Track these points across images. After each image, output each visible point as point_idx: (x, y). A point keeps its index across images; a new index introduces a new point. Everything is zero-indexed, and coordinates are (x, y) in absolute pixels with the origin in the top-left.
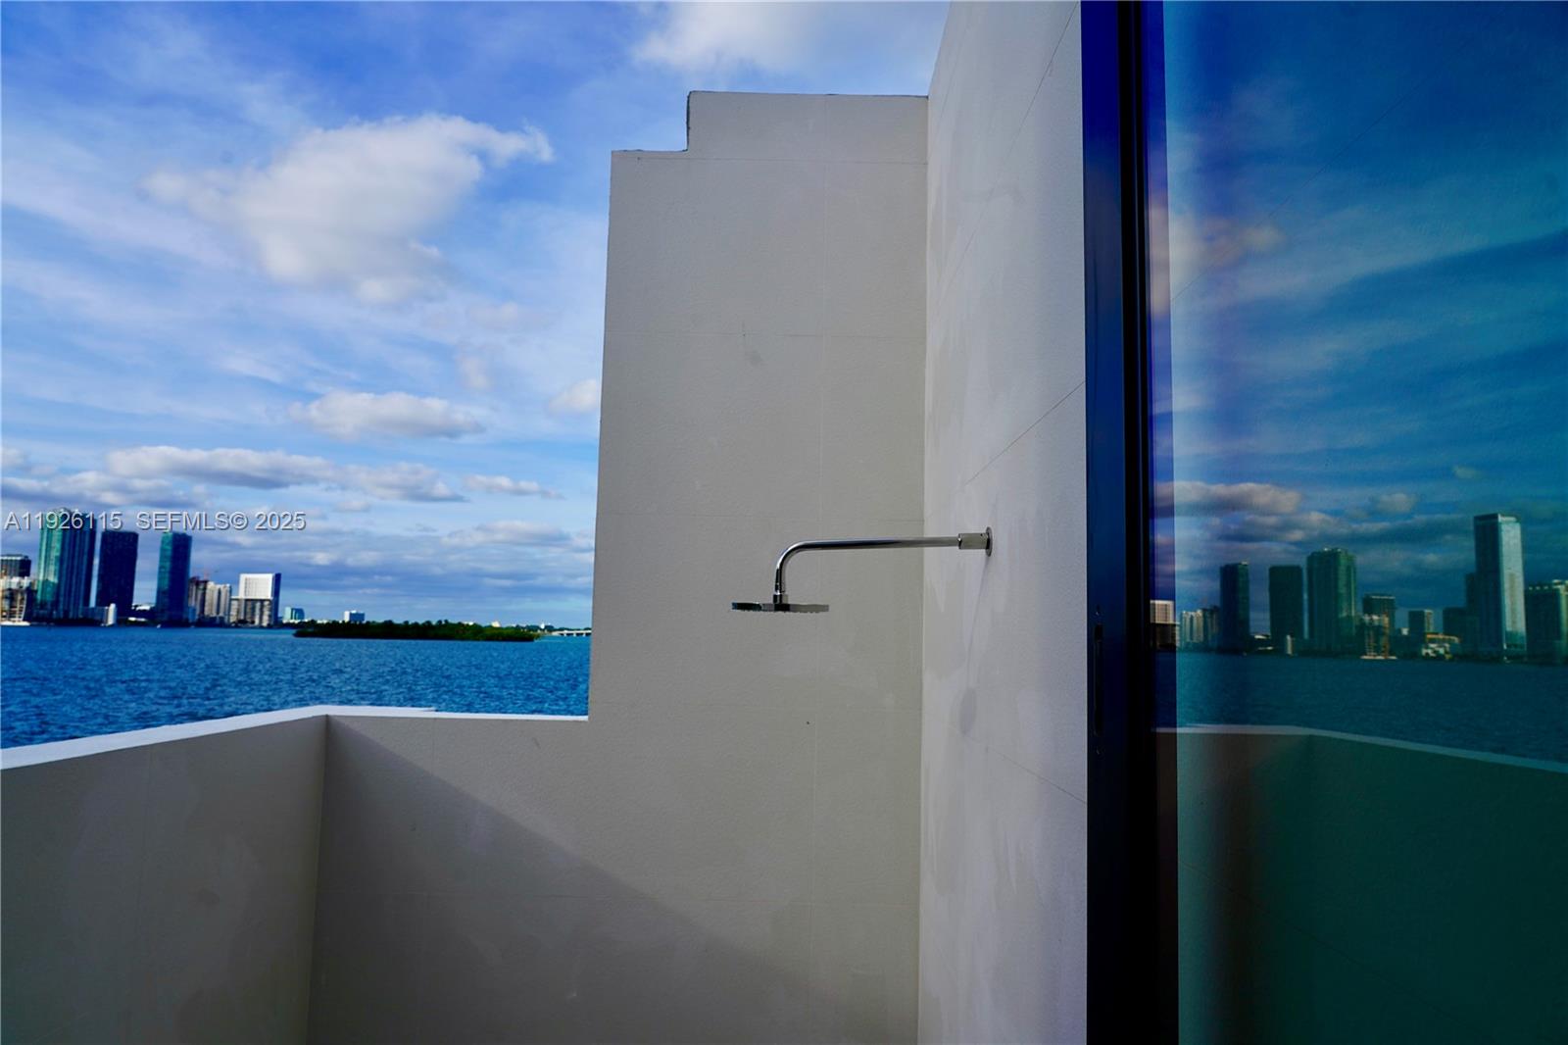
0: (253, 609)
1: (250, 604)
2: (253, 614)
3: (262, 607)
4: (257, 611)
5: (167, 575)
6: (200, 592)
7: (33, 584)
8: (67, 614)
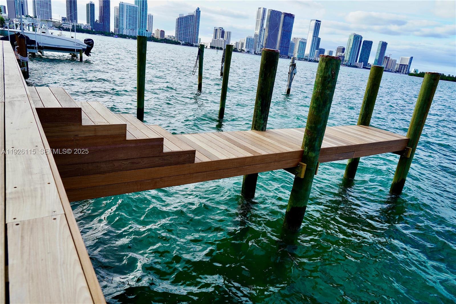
0: (402, 68)
1: (401, 66)
2: (401, 69)
3: (405, 67)
4: (403, 68)
5: (378, 55)
6: (387, 61)
7: (344, 55)
8: (351, 64)
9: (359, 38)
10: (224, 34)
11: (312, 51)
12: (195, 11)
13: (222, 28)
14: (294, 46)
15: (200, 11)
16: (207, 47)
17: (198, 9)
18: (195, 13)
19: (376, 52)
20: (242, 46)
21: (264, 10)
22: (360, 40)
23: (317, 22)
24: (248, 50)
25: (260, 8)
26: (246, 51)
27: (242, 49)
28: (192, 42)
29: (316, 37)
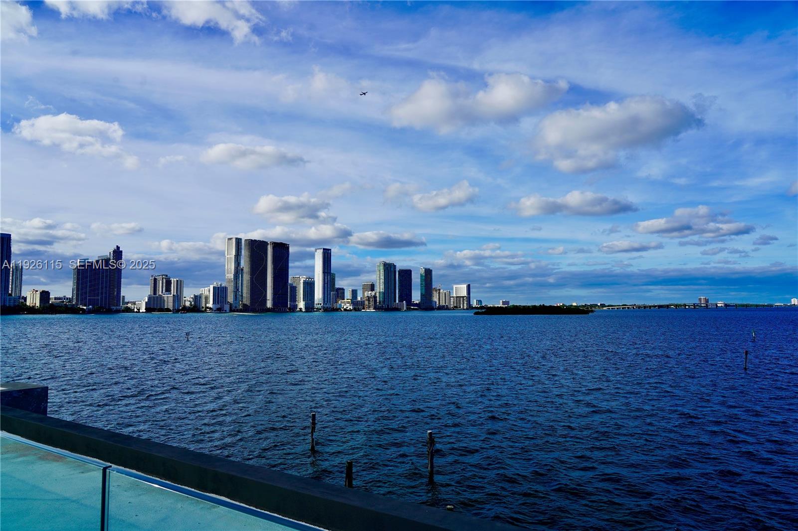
0: (460, 301)
1: (458, 299)
2: (460, 303)
4: (462, 302)
5: (424, 288)
6: (437, 294)
7: (375, 294)
8: (388, 306)
9: (391, 268)
10: (171, 286)
11: (326, 295)
12: (112, 253)
13: (167, 276)
14: (296, 290)
15: (121, 252)
16: (139, 310)
17: (118, 248)
18: (112, 255)
19: (420, 284)
20: (206, 302)
21: (238, 241)
22: (392, 269)
23: (325, 251)
24: (219, 306)
25: (229, 239)
26: (214, 309)
27: (208, 305)
28: (109, 304)
29: (327, 273)
